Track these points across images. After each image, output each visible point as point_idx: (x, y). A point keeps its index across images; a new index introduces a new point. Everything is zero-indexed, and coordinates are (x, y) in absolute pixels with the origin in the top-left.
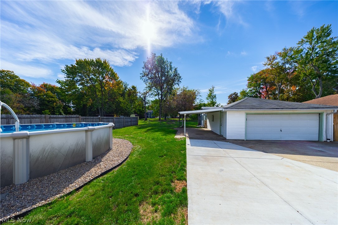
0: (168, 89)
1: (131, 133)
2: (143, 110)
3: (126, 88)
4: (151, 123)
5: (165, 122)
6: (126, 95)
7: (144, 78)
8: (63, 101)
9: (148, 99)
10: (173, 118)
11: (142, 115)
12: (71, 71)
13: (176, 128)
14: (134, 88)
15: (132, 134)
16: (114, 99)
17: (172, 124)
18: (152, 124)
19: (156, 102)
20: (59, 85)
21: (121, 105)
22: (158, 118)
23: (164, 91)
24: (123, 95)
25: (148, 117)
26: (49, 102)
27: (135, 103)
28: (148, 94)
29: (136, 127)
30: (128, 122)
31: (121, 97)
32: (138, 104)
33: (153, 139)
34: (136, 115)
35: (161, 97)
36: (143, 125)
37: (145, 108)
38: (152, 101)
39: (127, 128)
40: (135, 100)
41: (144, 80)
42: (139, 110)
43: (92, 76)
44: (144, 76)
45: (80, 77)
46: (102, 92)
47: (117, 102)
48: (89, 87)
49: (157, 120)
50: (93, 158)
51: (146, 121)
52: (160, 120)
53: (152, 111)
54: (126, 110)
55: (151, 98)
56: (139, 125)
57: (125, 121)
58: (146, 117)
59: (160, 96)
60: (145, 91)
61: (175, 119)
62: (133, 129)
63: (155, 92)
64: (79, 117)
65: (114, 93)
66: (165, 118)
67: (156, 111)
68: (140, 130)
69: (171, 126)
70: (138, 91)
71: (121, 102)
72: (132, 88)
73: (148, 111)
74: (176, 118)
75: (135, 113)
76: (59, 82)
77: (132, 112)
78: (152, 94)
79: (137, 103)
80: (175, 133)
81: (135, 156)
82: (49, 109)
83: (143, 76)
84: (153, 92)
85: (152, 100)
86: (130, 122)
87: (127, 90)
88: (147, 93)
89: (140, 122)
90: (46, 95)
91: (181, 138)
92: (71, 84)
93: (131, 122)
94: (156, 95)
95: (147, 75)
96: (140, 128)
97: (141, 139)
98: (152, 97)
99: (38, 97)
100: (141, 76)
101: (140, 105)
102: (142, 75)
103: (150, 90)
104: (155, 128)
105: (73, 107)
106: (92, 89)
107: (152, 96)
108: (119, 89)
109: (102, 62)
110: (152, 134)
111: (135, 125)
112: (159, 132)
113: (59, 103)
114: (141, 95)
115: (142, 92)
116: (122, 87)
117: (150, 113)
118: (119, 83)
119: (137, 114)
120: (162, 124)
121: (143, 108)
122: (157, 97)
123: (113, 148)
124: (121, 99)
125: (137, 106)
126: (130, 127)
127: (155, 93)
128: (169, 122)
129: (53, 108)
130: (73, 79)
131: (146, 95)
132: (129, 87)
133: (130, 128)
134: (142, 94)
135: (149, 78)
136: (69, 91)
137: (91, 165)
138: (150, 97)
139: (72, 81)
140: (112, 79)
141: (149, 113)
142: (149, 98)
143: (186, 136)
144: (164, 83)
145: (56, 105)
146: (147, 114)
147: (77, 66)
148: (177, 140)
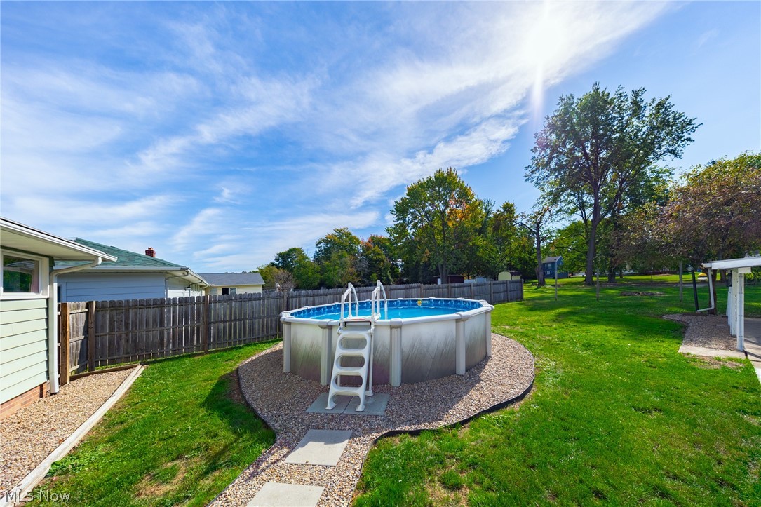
0: (621, 183)
1: (514, 322)
2: (532, 257)
3: (488, 213)
4: (561, 293)
5: (611, 289)
6: (490, 229)
7: (537, 175)
8: (390, 258)
9: (547, 228)
10: (646, 274)
11: (529, 270)
12: (401, 209)
13: (675, 314)
14: (508, 208)
15: (517, 325)
16: (465, 242)
17: (646, 299)
18: (564, 296)
19: (574, 230)
20: (387, 235)
21: (478, 253)
22: (580, 276)
23: (605, 193)
24: (481, 231)
25: (546, 276)
26: (376, 261)
27: (510, 243)
28: (547, 214)
29: (522, 307)
30: (499, 292)
31: (479, 235)
32: (517, 244)
33: (587, 346)
34: (512, 274)
35: (596, 213)
36: (539, 298)
37: (539, 254)
38: (559, 230)
39: (500, 307)
40: (510, 236)
41: (535, 180)
42: (520, 259)
43: (430, 208)
44: (537, 169)
45: (412, 213)
46: (444, 234)
47: (471, 247)
48: (425, 229)
49: (579, 283)
50: (466, 371)
51: (542, 288)
52: (589, 284)
53: (558, 258)
54: (488, 262)
55: (556, 224)
56: (529, 300)
57: (492, 291)
58: (541, 275)
59: (588, 212)
60: (538, 209)
61: (655, 278)
62: (516, 311)
63: (572, 202)
64: (420, 287)
65: (464, 231)
66: (612, 276)
67: (572, 256)
68: (534, 313)
69: (646, 305)
70: (518, 212)
71: (478, 246)
72: (502, 210)
73: (547, 260)
74: (659, 273)
75: (510, 267)
76: (388, 230)
77: (502, 267)
78: (560, 211)
79: (514, 244)
80: (678, 332)
81: (549, 387)
82: (376, 272)
83: (533, 172)
84: (563, 204)
85: (561, 228)
86: (504, 292)
87: (492, 216)
88: (545, 211)
89: (529, 292)
90: (373, 252)
91: (719, 360)
92: (401, 230)
93: (507, 291)
94: (573, 211)
95: (548, 163)
96: (532, 310)
97: (549, 340)
98: (558, 218)
99: (367, 256)
100: (528, 172)
101: (524, 247)
102: (530, 169)
103: (554, 202)
104: (583, 312)
105: (401, 266)
106: (428, 231)
107: (561, 215)
108: (474, 220)
109: (445, 175)
110: (575, 328)
111: (516, 300)
112: (603, 324)
113: (386, 261)
114: (528, 221)
115: (529, 212)
116: (480, 214)
117: (553, 263)
118: (474, 208)
119: (516, 269)
120: (601, 298)
121: (531, 253)
122: (577, 217)
123: (493, 356)
124: (479, 241)
125: (514, 251)
126: (507, 304)
127: (572, 206)
128: (631, 288)
129: (380, 269)
130: (404, 220)
131: (541, 218)
132: (497, 208)
133: (507, 307)
134: (531, 218)
135: (552, 171)
136: (398, 242)
137: (466, 383)
138: (552, 220)
139: (402, 225)
140: (461, 202)
141: (550, 265)
142: (551, 224)
143: (746, 353)
144: (606, 168)
145: (383, 266)
146: (544, 267)
147: (408, 197)
148: (697, 365)
